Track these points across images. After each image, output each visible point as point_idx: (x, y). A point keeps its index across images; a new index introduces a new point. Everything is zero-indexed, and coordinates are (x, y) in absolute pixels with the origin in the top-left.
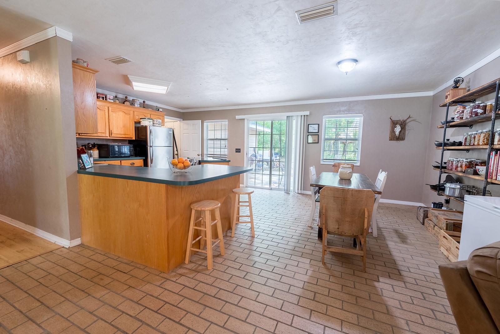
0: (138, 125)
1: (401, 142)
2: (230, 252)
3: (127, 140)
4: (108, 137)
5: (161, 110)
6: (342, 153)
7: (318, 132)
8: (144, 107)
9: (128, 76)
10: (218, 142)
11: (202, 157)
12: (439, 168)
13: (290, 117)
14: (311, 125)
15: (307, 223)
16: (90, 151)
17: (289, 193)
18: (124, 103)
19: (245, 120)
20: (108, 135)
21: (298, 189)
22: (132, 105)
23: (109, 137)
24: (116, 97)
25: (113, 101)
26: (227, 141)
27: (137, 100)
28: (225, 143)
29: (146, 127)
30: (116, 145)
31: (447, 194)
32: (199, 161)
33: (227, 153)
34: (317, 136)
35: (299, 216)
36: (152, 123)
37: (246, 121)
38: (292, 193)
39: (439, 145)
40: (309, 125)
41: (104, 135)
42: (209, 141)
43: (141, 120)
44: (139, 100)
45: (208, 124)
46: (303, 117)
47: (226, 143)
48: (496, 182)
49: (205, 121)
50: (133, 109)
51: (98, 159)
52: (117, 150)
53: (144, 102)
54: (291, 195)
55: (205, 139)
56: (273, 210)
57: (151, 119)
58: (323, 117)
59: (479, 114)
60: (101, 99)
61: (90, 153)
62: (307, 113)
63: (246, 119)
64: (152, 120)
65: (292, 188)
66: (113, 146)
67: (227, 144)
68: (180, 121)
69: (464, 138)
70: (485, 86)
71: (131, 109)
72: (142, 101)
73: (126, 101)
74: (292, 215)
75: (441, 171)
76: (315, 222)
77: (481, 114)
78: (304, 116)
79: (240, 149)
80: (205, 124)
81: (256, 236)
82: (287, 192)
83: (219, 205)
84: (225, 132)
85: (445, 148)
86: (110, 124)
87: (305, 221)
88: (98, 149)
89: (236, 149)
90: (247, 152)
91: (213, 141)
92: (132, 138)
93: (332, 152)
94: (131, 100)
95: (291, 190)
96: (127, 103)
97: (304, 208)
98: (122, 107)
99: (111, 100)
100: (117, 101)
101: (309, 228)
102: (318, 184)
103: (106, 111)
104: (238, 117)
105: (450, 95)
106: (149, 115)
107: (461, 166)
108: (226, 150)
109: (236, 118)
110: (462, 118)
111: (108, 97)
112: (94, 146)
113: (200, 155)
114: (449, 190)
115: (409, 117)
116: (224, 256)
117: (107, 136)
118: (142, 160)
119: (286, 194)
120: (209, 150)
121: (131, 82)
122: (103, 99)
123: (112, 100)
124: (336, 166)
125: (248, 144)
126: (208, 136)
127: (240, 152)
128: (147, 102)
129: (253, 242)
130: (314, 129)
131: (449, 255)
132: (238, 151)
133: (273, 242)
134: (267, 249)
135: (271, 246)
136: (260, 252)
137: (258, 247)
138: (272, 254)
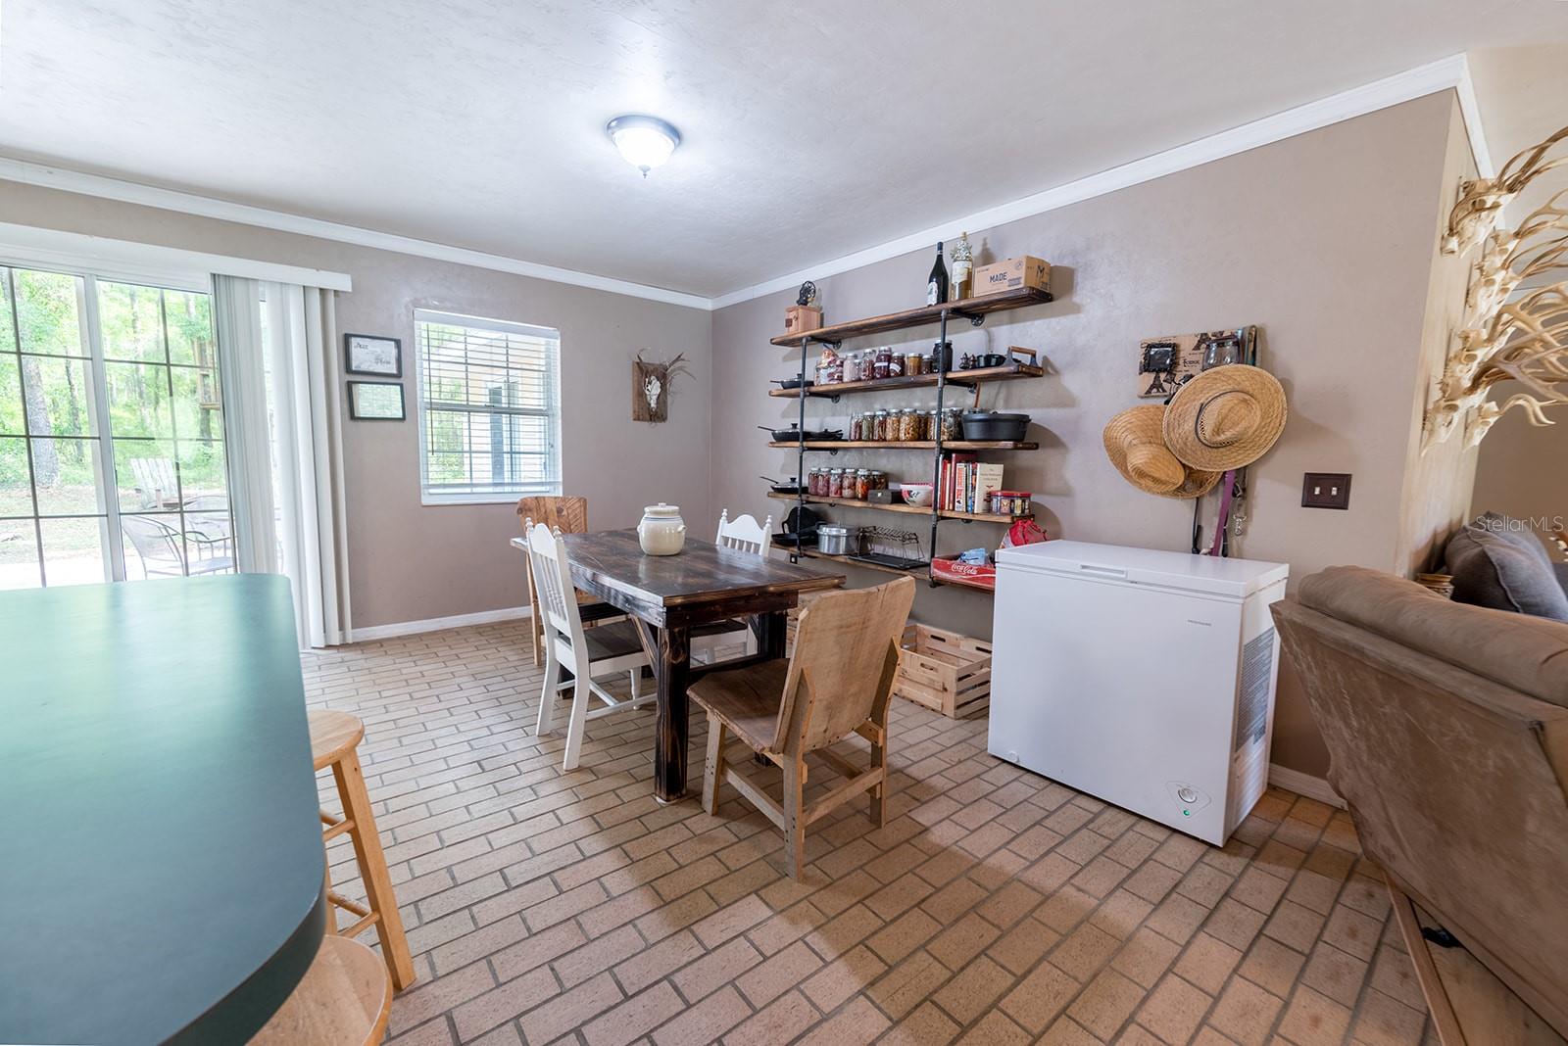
1: (660, 425)
7: (400, 373)
12: (797, 493)
13: (238, 287)
14: (360, 341)
31: (826, 551)
39: (783, 438)
40: (350, 335)
46: (316, 298)
48: (953, 514)
59: (892, 374)
62: (341, 282)
69: (853, 423)
70: (901, 315)
75: (802, 500)
77: (897, 375)
78: (324, 292)
85: (805, 444)
105: (799, 320)
107: (853, 486)
110: (840, 378)
114: (829, 540)
115: (679, 358)
130: (379, 360)
131: (903, 687)
133: (548, 934)
134: (571, 989)
135: (562, 960)
136: (565, 1035)
137: (522, 1020)
138: (625, 993)
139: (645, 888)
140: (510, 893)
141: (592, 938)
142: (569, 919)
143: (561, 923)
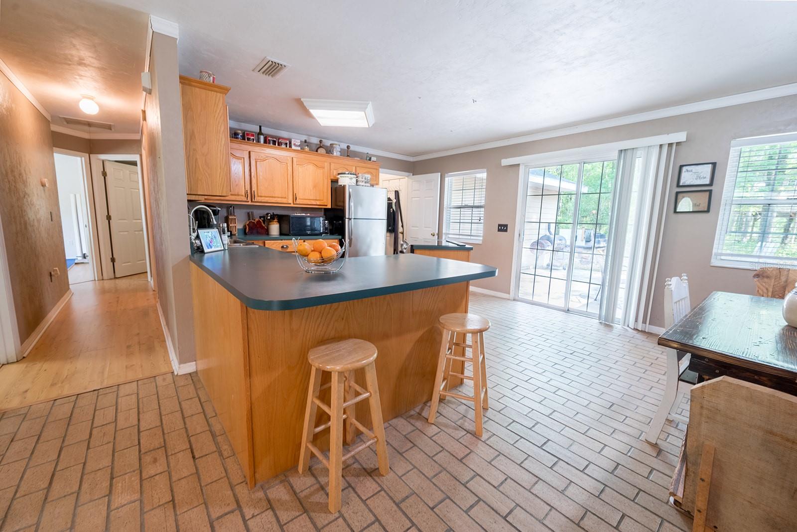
0: (335, 185)
2: (401, 467)
3: (322, 208)
4: (290, 204)
5: (373, 159)
6: (780, 240)
7: (711, 184)
8: (348, 156)
9: (302, 100)
10: (468, 212)
11: (438, 239)
13: (629, 153)
14: (689, 168)
15: (646, 429)
16: (222, 225)
17: (611, 327)
18: (317, 151)
19: (520, 167)
20: (291, 201)
21: (636, 320)
22: (329, 153)
23: (292, 204)
24: (305, 141)
25: (299, 148)
26: (483, 209)
27: (337, 145)
28: (479, 213)
29: (344, 187)
30: (308, 217)
32: (411, 245)
33: (482, 232)
34: (708, 194)
35: (625, 397)
36: (354, 180)
37: (522, 168)
38: (618, 327)
40: (681, 167)
41: (284, 201)
42: (452, 210)
43: (339, 176)
44: (339, 145)
45: (453, 180)
46: (665, 150)
47: (481, 213)
49: (446, 175)
50: (329, 160)
51: (278, 236)
52: (309, 223)
53: (348, 147)
54: (615, 331)
55: (445, 206)
56: (556, 366)
57: (354, 174)
58: (732, 142)
60: (283, 146)
61: (223, 227)
62: (681, 137)
63: (523, 164)
64: (356, 175)
65: (619, 314)
66: (304, 218)
67: (483, 215)
68: (408, 176)
71: (326, 161)
72: (344, 146)
73: (321, 147)
74: (605, 390)
76: (672, 430)
78: (670, 145)
79: (506, 226)
80: (446, 179)
81: (485, 436)
82: (607, 323)
83: (372, 359)
84: (480, 193)
86: (294, 184)
87: (641, 418)
88: (279, 222)
89: (499, 225)
90: (520, 231)
91: (459, 210)
92: (326, 206)
93: (748, 235)
94: (329, 145)
95: (616, 320)
96: (321, 151)
97: (642, 375)
98: (314, 157)
99: (297, 146)
100: (307, 149)
101: (648, 449)
102: (690, 343)
103: (288, 165)
104: (505, 162)
106: (354, 168)
108: (481, 226)
109: (502, 165)
111: (293, 143)
112: (273, 217)
113: (436, 234)
116: (383, 477)
117: (289, 202)
118: (337, 240)
119: (602, 327)
120: (451, 226)
121: (308, 110)
122: (287, 146)
123: (299, 146)
124: (768, 277)
125: (524, 216)
126: (451, 201)
127: (506, 231)
128: (352, 148)
129: (471, 451)
130: (699, 178)
132: (503, 228)
133: (524, 471)
134: (499, 491)
135: (513, 482)
136: (477, 496)
137: (478, 477)
138: (507, 516)
139: (582, 509)
140: (539, 449)
141: (531, 491)
142: (537, 477)
143: (533, 474)
